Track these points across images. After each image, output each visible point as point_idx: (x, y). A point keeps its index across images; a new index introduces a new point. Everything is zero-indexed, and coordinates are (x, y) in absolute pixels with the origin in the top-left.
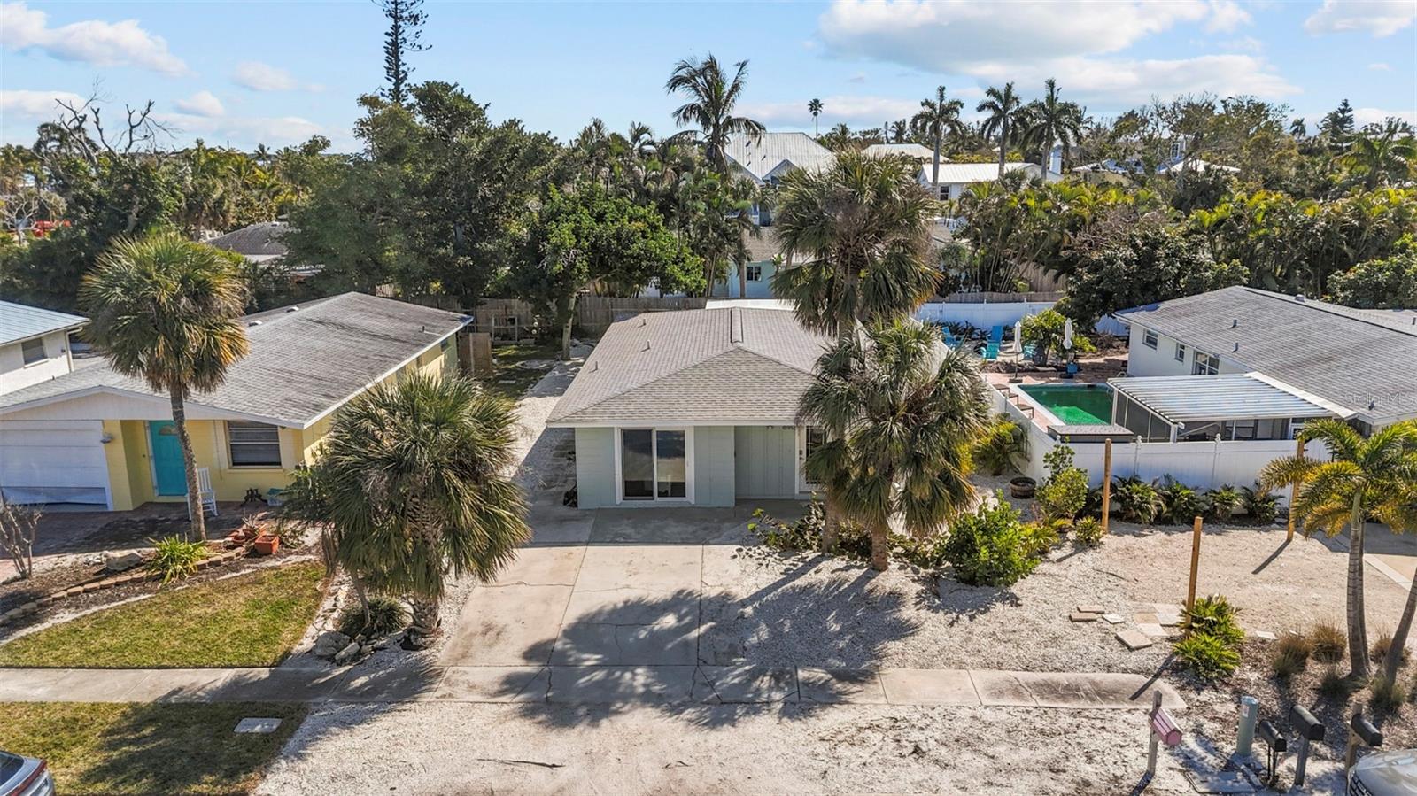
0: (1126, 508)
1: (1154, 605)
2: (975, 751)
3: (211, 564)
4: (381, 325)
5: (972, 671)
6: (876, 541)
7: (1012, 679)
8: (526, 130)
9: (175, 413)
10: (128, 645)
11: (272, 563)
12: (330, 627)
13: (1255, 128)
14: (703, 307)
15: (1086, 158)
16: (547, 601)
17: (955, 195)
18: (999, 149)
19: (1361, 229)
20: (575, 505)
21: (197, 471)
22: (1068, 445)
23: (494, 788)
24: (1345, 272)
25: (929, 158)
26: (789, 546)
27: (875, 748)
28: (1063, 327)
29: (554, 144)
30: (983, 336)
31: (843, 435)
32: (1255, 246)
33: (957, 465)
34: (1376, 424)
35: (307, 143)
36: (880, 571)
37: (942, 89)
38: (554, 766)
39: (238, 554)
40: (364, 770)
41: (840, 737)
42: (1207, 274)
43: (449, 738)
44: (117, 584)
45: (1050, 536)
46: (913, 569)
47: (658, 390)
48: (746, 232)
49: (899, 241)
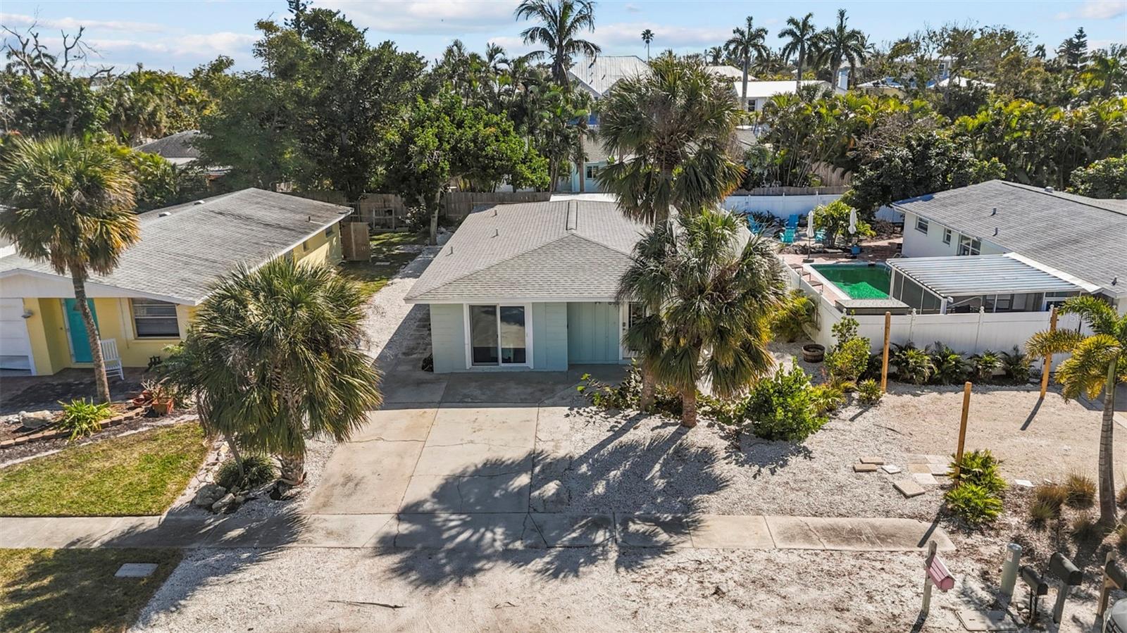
0: (902, 371)
1: (926, 456)
2: (769, 591)
3: (113, 423)
4: (273, 216)
5: (767, 517)
6: (686, 402)
7: (803, 524)
8: (399, 51)
9: (76, 293)
10: (33, 496)
11: (167, 421)
12: (211, 479)
13: (1006, 52)
14: (547, 200)
15: (868, 75)
16: (401, 455)
17: (759, 107)
18: (797, 71)
19: (1099, 131)
20: (431, 370)
21: (99, 342)
22: (854, 317)
23: (341, 627)
24: (1086, 168)
25: (739, 77)
26: (613, 406)
27: (681, 589)
28: (848, 215)
29: (422, 62)
30: (781, 223)
31: (659, 311)
32: (1009, 147)
33: (757, 336)
34: (1118, 297)
35: (214, 62)
36: (690, 427)
37: (750, 19)
38: (396, 607)
39: (137, 414)
40: (227, 612)
41: (651, 579)
42: (971, 170)
43: (305, 582)
44: (31, 441)
45: (838, 396)
46: (719, 425)
47: (501, 271)
48: (585, 137)
49: (708, 140)
